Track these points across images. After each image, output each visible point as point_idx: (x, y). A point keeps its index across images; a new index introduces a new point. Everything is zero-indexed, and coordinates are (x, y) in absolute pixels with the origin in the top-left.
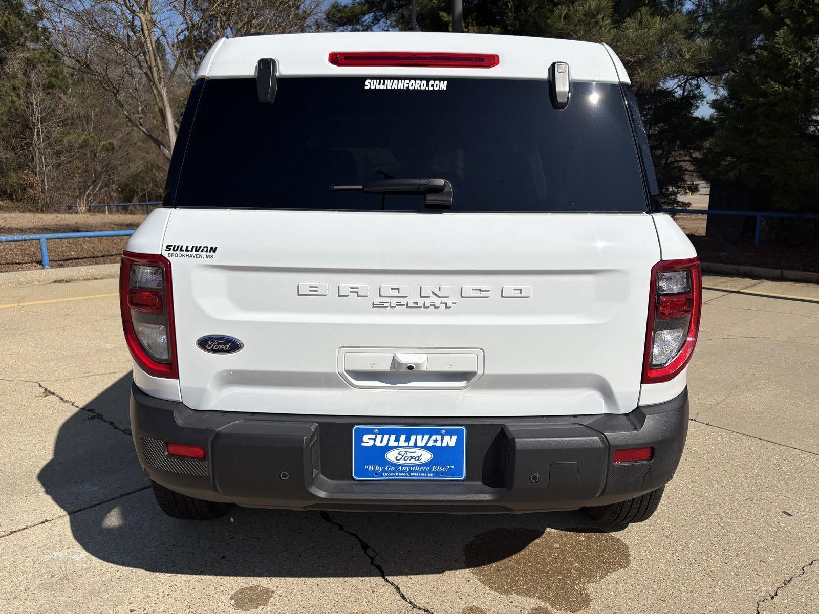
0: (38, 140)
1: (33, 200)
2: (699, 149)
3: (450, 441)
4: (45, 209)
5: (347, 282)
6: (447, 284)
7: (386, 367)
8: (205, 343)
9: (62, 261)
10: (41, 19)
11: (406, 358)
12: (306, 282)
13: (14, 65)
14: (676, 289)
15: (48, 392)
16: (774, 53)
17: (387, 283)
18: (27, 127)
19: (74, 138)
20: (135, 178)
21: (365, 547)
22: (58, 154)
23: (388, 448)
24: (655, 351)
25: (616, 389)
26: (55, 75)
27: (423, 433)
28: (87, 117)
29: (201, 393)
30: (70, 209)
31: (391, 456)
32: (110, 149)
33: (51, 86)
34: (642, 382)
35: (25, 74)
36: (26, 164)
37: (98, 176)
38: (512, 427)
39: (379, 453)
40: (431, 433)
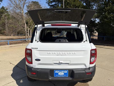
0: (6, 26)
1: (5, 34)
2: (96, 27)
3: (66, 72)
4: (7, 36)
5: (53, 52)
6: (66, 52)
7: (58, 63)
8: (36, 60)
9: (11, 44)
10: (7, 10)
11: (61, 62)
12: (48, 52)
13: (3, 16)
14: (94, 52)
15: (11, 63)
16: (106, 16)
17: (58, 52)
18: (5, 24)
19: (11, 26)
20: (19, 31)
21: (54, 85)
22: (9, 28)
23: (58, 73)
24: (91, 60)
25: (87, 65)
26: (9, 17)
27: (63, 71)
28: (13, 23)
29: (35, 66)
30: (10, 36)
31: (59, 74)
32: (16, 27)
33: (8, 19)
34: (90, 64)
35: (5, 17)
36: (4, 29)
37: (14, 31)
38: (74, 70)
39: (57, 74)
40: (64, 71)
